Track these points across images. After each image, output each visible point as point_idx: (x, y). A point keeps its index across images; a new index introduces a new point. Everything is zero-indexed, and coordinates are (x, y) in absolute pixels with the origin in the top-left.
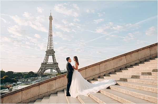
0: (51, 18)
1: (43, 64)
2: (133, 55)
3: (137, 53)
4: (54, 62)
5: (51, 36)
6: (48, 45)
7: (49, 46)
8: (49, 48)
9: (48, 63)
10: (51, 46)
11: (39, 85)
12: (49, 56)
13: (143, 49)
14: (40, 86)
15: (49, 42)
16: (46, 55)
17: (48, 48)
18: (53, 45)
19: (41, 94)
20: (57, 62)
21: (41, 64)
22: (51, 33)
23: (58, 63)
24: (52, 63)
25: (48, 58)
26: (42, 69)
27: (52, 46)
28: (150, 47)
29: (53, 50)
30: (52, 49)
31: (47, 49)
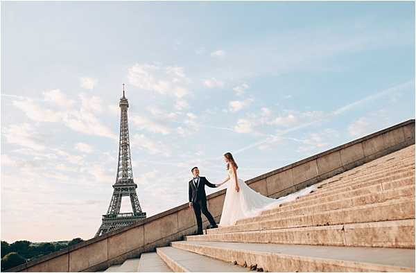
0: (124, 104)
1: (106, 218)
2: (330, 157)
3: (338, 154)
4: (135, 211)
5: (125, 146)
6: (118, 171)
7: (121, 172)
8: (120, 178)
9: (119, 216)
10: (127, 170)
11: (144, 224)
12: (121, 196)
13: (351, 145)
14: (146, 227)
15: (121, 162)
16: (114, 195)
17: (118, 176)
18: (131, 169)
19: (148, 244)
20: (143, 212)
21: (102, 217)
22: (126, 139)
23: (145, 214)
24: (131, 215)
25: (120, 201)
26: (105, 230)
27: (129, 172)
28: (361, 142)
29: (131, 181)
30: (129, 178)
31: (117, 179)
